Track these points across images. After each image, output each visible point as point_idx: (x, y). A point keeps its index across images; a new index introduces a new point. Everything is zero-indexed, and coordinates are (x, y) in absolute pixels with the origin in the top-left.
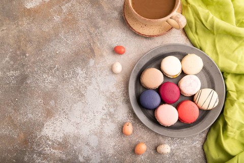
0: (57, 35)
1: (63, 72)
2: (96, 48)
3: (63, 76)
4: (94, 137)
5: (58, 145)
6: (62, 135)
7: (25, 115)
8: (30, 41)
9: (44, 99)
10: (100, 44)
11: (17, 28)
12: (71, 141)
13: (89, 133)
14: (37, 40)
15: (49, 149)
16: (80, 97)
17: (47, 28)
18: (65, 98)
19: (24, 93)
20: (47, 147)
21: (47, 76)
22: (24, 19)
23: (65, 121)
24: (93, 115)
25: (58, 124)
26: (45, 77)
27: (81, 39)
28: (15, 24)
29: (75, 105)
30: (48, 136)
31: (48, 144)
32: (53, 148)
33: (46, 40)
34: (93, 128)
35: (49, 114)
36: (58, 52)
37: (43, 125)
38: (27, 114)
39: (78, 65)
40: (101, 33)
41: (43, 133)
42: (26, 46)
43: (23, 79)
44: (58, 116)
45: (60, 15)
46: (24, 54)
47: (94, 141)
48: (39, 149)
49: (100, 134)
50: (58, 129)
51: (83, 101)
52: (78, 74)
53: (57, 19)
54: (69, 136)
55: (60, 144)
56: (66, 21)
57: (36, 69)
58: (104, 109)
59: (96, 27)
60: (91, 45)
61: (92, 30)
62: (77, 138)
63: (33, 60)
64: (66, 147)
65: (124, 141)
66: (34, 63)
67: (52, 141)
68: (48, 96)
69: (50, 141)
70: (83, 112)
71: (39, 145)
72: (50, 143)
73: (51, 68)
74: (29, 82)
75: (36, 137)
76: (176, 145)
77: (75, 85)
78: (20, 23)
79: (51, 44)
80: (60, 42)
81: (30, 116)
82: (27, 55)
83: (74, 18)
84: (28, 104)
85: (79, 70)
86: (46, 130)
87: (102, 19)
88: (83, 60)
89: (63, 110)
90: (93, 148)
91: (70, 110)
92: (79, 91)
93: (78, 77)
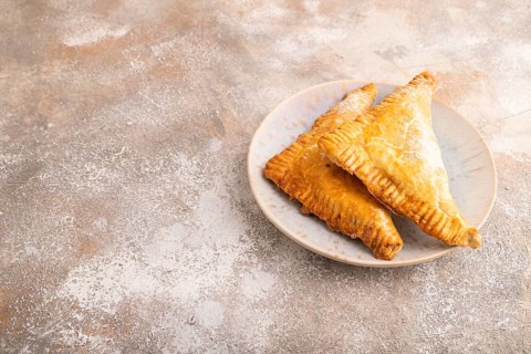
0: (132, 93)
1: (138, 161)
2: (228, 119)
3: (139, 169)
4: (211, 304)
5: (103, 322)
6: (118, 299)
7: (17, 249)
8: (64, 101)
9: (78, 214)
10: (239, 112)
11: (35, 77)
12: (144, 314)
13: (197, 295)
14: (82, 99)
15: (72, 332)
16: (178, 214)
17: (107, 80)
18: (136, 213)
19: (25, 200)
20: (69, 328)
21: (94, 167)
22: (57, 63)
23: (130, 266)
24: (212, 252)
25: (111, 272)
26: (88, 170)
27: (190, 103)
28: (32, 70)
29: (164, 230)
30: (76, 301)
31: (70, 320)
32: (86, 331)
33: (106, 100)
34: (212, 282)
35: (87, 247)
36: (129, 123)
37: (66, 272)
38: (23, 247)
39: (180, 149)
40: (243, 93)
41: (60, 294)
42: (50, 109)
43: (32, 169)
44: (111, 254)
45: (144, 60)
46: (42, 123)
47: (211, 315)
48: (43, 331)
49: (232, 299)
50: (107, 283)
51: (187, 222)
52: (177, 167)
53: (136, 65)
54: (139, 300)
55: (109, 320)
56: (158, 72)
57: (67, 153)
58: (244, 242)
59: (229, 82)
60: (214, 113)
61: (220, 88)
62: (161, 307)
63: (62, 135)
64: (126, 330)
65: (298, 316)
66: (65, 141)
67: (87, 312)
68: (88, 209)
69: (78, 313)
70: (186, 246)
71: (43, 322)
72: (80, 317)
73: (108, 153)
74: (42, 177)
75: (40, 301)
76: (449, 327)
77: (169, 187)
78: (44, 69)
79: (116, 109)
80: (140, 105)
81: (30, 250)
82: (50, 125)
83: (178, 67)
84: (29, 225)
85: (182, 159)
86: (72, 286)
87: (245, 71)
88: (195, 140)
89: (127, 239)
90: (208, 332)
91: (149, 241)
92: (177, 201)
93: (178, 173)
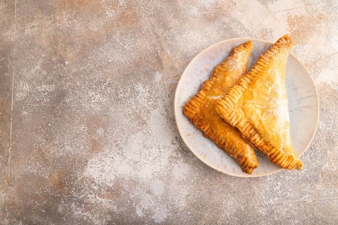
0: (109, 37)
1: (117, 89)
2: (165, 57)
3: (117, 95)
4: (158, 182)
5: (107, 191)
6: (113, 178)
7: (61, 148)
8: (71, 44)
9: (88, 125)
10: (171, 51)
11: (53, 25)
12: (126, 187)
13: (151, 177)
14: (82, 42)
15: (93, 196)
16: (140, 125)
17: (95, 26)
18: (118, 125)
19: (61, 116)
20: (91, 194)
21: (93, 93)
22: (64, 12)
23: (118, 158)
24: (158, 151)
25: (108, 162)
26: (91, 95)
27: (144, 44)
28: (51, 19)
29: (133, 136)
30: (93, 179)
31: (92, 189)
32: (100, 196)
33: (96, 43)
34: (158, 169)
35: (95, 147)
36: (110, 61)
37: (87, 161)
38: (64, 146)
39: (139, 80)
40: (173, 36)
41: (85, 174)
42: (65, 50)
43: (60, 96)
44: (108, 151)
45: (114, 9)
46: (62, 62)
47: (158, 188)
48: (80, 195)
49: (168, 179)
50: (107, 168)
51: (144, 131)
52: (138, 92)
53: (110, 14)
54: (123, 179)
55: (109, 190)
56: (122, 18)
57: (78, 84)
58: (174, 144)
59: (166, 27)
60: (157, 53)
61: (160, 31)
62: (134, 182)
63: (74, 70)
64: (118, 195)
65: (201, 190)
66: (76, 74)
67: (99, 185)
68: (94, 122)
69: (95, 185)
70: (145, 146)
71: (79, 190)
72: (96, 188)
73: (99, 83)
74: (67, 100)
75: (76, 178)
76: (276, 199)
77: (134, 107)
78: (58, 18)
79: (101, 49)
80: (114, 47)
81: (68, 148)
82: (67, 63)
83: (135, 14)
84: (65, 132)
85: (140, 88)
86: (90, 170)
87: (175, 17)
88: (147, 73)
89: (115, 142)
90: (157, 198)
91: (126, 143)
92: (138, 117)
93: (138, 97)
